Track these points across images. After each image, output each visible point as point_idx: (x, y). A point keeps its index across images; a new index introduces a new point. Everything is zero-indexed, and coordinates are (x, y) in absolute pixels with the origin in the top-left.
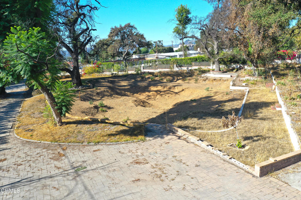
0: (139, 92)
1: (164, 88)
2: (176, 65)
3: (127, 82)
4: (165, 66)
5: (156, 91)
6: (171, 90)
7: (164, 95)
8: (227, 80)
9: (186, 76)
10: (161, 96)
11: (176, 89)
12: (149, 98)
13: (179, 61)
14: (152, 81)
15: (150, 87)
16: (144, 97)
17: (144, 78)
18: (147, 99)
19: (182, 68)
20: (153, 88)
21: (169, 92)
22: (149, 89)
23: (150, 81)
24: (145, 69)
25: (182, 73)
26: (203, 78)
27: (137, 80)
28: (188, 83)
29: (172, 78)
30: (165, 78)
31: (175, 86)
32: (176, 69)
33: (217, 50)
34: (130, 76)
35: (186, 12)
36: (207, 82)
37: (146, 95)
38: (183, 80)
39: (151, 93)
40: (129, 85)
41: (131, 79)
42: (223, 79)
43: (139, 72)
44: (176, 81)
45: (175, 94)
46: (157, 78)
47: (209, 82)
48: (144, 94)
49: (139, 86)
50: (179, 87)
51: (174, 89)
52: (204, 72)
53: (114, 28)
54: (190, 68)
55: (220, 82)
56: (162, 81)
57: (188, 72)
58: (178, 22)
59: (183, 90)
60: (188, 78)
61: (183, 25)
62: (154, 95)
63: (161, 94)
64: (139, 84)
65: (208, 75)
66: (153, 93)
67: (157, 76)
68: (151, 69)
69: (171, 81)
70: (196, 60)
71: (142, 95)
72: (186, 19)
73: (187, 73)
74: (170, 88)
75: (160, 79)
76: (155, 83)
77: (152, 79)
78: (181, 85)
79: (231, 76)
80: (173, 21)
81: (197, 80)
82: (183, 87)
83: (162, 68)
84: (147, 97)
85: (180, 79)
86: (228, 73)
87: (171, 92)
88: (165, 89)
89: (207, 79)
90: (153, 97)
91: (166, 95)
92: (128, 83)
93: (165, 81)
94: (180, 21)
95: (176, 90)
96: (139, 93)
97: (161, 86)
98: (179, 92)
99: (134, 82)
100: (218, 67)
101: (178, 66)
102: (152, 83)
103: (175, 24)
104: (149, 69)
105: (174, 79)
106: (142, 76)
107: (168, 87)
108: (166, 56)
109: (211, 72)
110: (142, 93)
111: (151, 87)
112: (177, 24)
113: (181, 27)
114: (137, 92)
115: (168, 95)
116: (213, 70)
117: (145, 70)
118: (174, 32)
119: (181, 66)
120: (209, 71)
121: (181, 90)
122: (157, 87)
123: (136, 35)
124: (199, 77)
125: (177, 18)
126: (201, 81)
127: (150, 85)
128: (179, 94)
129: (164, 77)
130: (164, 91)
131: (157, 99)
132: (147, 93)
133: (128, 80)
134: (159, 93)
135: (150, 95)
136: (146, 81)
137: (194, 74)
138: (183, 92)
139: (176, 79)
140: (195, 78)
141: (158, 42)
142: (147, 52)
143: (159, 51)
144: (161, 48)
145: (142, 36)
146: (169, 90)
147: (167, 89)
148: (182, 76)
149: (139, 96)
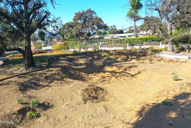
1: (119, 69)
2: (129, 44)
4: (118, 44)
5: (111, 72)
6: (127, 72)
7: (119, 77)
9: (139, 56)
10: (117, 78)
11: (132, 70)
12: (104, 79)
15: (105, 66)
16: (99, 78)
17: (100, 56)
18: (102, 80)
19: (134, 47)
20: (108, 69)
21: (124, 74)
22: (104, 69)
23: (105, 60)
24: (102, 47)
25: (135, 53)
27: (94, 58)
28: (143, 63)
29: (126, 57)
30: (120, 57)
31: (130, 67)
32: (129, 48)
36: (162, 62)
37: (101, 76)
38: (137, 60)
39: (106, 73)
41: (89, 57)
43: (97, 50)
44: (130, 61)
45: (131, 76)
46: (112, 56)
48: (99, 75)
50: (135, 69)
51: (129, 70)
52: (156, 51)
53: (78, 13)
54: (142, 47)
56: (116, 60)
57: (142, 51)
59: (140, 72)
60: (142, 58)
62: (109, 76)
63: (116, 75)
65: (162, 55)
66: (108, 74)
67: (112, 55)
69: (126, 60)
71: (97, 75)
72: (138, 5)
73: (140, 52)
74: (125, 69)
75: (115, 58)
76: (110, 62)
77: (107, 57)
78: (136, 66)
81: (151, 60)
82: (140, 69)
84: (102, 78)
85: (134, 58)
86: (181, 53)
87: (126, 74)
88: (121, 70)
89: (162, 59)
91: (121, 78)
92: (85, 61)
93: (120, 59)
95: (132, 73)
96: (94, 73)
97: (116, 67)
98: (135, 75)
99: (91, 59)
102: (108, 62)
105: (128, 58)
106: (98, 54)
107: (123, 68)
109: (165, 52)
111: (107, 67)
113: (133, 12)
114: (92, 72)
116: (166, 50)
119: (133, 45)
120: (161, 51)
121: (138, 72)
122: (112, 68)
124: (153, 57)
125: (130, 4)
127: (106, 64)
129: (118, 56)
130: (120, 73)
131: (112, 81)
132: (102, 74)
134: (114, 74)
135: (105, 77)
136: (102, 59)
137: (147, 54)
138: (140, 75)
139: (130, 58)
140: (149, 58)
141: (113, 27)
142: (105, 33)
143: (114, 33)
144: (115, 31)
145: (100, 20)
146: (124, 71)
147: (123, 71)
148: (136, 56)
149: (94, 76)
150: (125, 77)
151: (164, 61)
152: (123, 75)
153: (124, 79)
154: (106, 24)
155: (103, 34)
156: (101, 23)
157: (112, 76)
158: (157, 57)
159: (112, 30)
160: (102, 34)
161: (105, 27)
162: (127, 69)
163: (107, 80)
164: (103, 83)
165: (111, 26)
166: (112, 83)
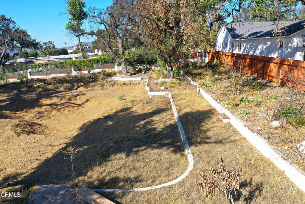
0: (25, 108)
1: (61, 99)
2: (74, 69)
3: (6, 94)
4: (59, 70)
5: (50, 105)
6: (72, 102)
7: (62, 109)
8: (139, 84)
9: (88, 82)
10: (59, 111)
11: (78, 99)
12: (41, 115)
13: (77, 64)
14: (44, 91)
15: (41, 99)
16: (33, 115)
17: (31, 87)
18: (38, 117)
19: (81, 72)
20: (45, 101)
21: (69, 104)
22: (40, 103)
23: (41, 91)
24: (33, 75)
25: (82, 78)
26: (110, 83)
27: (22, 91)
28: (93, 90)
29: (71, 85)
30: (61, 86)
31: (76, 96)
32: (74, 73)
33: (122, 49)
34: (11, 85)
35: (79, 4)
36: (115, 87)
37: (36, 111)
38: (85, 87)
39: (44, 107)
40: (8, 99)
41: (12, 90)
42: (133, 82)
43: (24, 79)
44: (76, 89)
45: (77, 106)
46: (50, 86)
47: (117, 87)
48: (33, 111)
49: (24, 99)
50: (82, 97)
51: (75, 100)
52: (109, 75)
54: (92, 72)
55: (131, 87)
56: (57, 90)
57: (91, 77)
58: (71, 17)
59: (88, 100)
60: (92, 84)
61: (78, 20)
62: (48, 111)
63: (58, 108)
64: (25, 96)
65: (115, 79)
66: (46, 108)
67: (50, 84)
68: (42, 75)
69: (70, 89)
70: (98, 61)
71: (30, 112)
72: (81, 13)
73: (89, 78)
74: (70, 99)
75: (54, 88)
76: (48, 94)
77: (43, 88)
78: (84, 94)
79: (142, 79)
80: (65, 15)
81: (102, 86)
82: (88, 96)
83: (56, 73)
84: (38, 115)
85: (81, 86)
86: (137, 75)
87: (71, 104)
88: (63, 101)
89: (115, 83)
90: (46, 114)
91: (65, 110)
92: (6, 96)
93: (62, 89)
94: (74, 15)
95: (79, 102)
96: (25, 110)
97: (56, 98)
98: (82, 104)
99: (16, 93)
100: (126, 69)
101: (76, 69)
102: (44, 94)
103: (68, 18)
104: (39, 75)
105: (73, 86)
106: (28, 84)
107: (66, 98)
108: (60, 59)
109: (118, 75)
110: (29, 110)
111: (43, 99)
112: (70, 19)
113: (75, 23)
114: (21, 108)
115: (68, 109)
116: (120, 73)
117: (32, 77)
118: (67, 28)
119: (80, 70)
120: (115, 74)
121: (86, 100)
122: (51, 99)
123: (16, 31)
124: (104, 82)
125: (70, 11)
126: (108, 87)
127: (41, 96)
128: (83, 106)
129: (60, 85)
130: (62, 104)
131: (53, 116)
132: (37, 109)
133: (8, 92)
134: (55, 107)
135: (42, 112)
136: (35, 91)
137: (98, 79)
138: (88, 103)
139: (76, 86)
140: (100, 84)
141: (49, 44)
142: (36, 55)
143: (51, 54)
144: (53, 50)
145: (24, 33)
146: (68, 102)
147: (66, 101)
148: (83, 82)
149: (25, 114)
150: (70, 108)
151: (117, 85)
152: (68, 107)
153: (69, 111)
154: (35, 40)
155: (32, 56)
156: (26, 39)
157: (52, 110)
158: (110, 82)
159: (48, 49)
160: (30, 55)
161: (34, 45)
162: (71, 98)
163: (46, 115)
164: (40, 119)
165: (45, 42)
166: (53, 118)
